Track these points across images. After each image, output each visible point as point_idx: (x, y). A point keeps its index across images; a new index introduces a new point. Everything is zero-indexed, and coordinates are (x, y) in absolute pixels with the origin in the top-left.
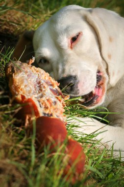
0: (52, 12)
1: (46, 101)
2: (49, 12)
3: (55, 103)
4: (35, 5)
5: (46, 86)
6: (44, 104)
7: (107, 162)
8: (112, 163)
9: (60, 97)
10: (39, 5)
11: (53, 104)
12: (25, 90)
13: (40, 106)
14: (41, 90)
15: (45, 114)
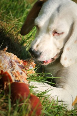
0: (18, 19)
1: (16, 73)
2: (16, 20)
3: (21, 73)
4: (8, 15)
5: (15, 63)
6: (15, 75)
7: (55, 108)
8: (57, 108)
9: (24, 69)
10: (10, 15)
11: (20, 74)
12: (3, 67)
13: (13, 76)
14: (12, 66)
15: (15, 80)
